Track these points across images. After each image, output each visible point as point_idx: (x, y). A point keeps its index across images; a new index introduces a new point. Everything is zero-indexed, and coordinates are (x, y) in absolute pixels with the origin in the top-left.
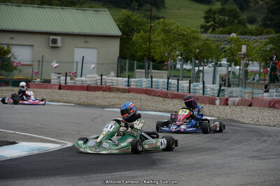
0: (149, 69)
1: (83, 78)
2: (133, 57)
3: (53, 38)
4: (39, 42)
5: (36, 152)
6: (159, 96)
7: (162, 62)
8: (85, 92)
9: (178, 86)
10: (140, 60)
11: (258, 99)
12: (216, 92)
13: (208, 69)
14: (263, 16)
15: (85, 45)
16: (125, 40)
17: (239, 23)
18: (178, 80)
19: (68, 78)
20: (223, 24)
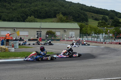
0: (87, 36)
2: (83, 33)
3: (65, 30)
4: (62, 31)
6: (90, 42)
7: (89, 34)
10: (85, 34)
11: (113, 42)
14: (111, 23)
15: (72, 31)
16: (81, 29)
17: (106, 25)
18: (94, 38)
19: (69, 39)
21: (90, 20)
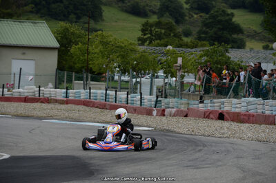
0: (87, 80)
1: (21, 90)
2: (71, 69)
6: (97, 107)
7: (100, 74)
8: (22, 103)
9: (116, 98)
10: (79, 71)
11: (194, 110)
12: (153, 103)
13: (145, 80)
14: (198, 29)
15: (23, 57)
16: (63, 51)
17: (175, 36)
18: (116, 91)
19: (6, 90)
20: (159, 37)
21: (109, 13)
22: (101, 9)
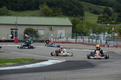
0: (82, 36)
2: (76, 32)
3: (51, 27)
4: (47, 29)
5: (55, 63)
6: (86, 45)
7: (86, 34)
9: (92, 41)
10: (79, 33)
11: (119, 45)
12: (105, 43)
13: (102, 35)
14: (116, 18)
15: (61, 29)
16: (74, 27)
17: (109, 20)
18: (92, 39)
19: (57, 39)
20: (104, 21)
21: (86, 13)
22: (84, 12)
